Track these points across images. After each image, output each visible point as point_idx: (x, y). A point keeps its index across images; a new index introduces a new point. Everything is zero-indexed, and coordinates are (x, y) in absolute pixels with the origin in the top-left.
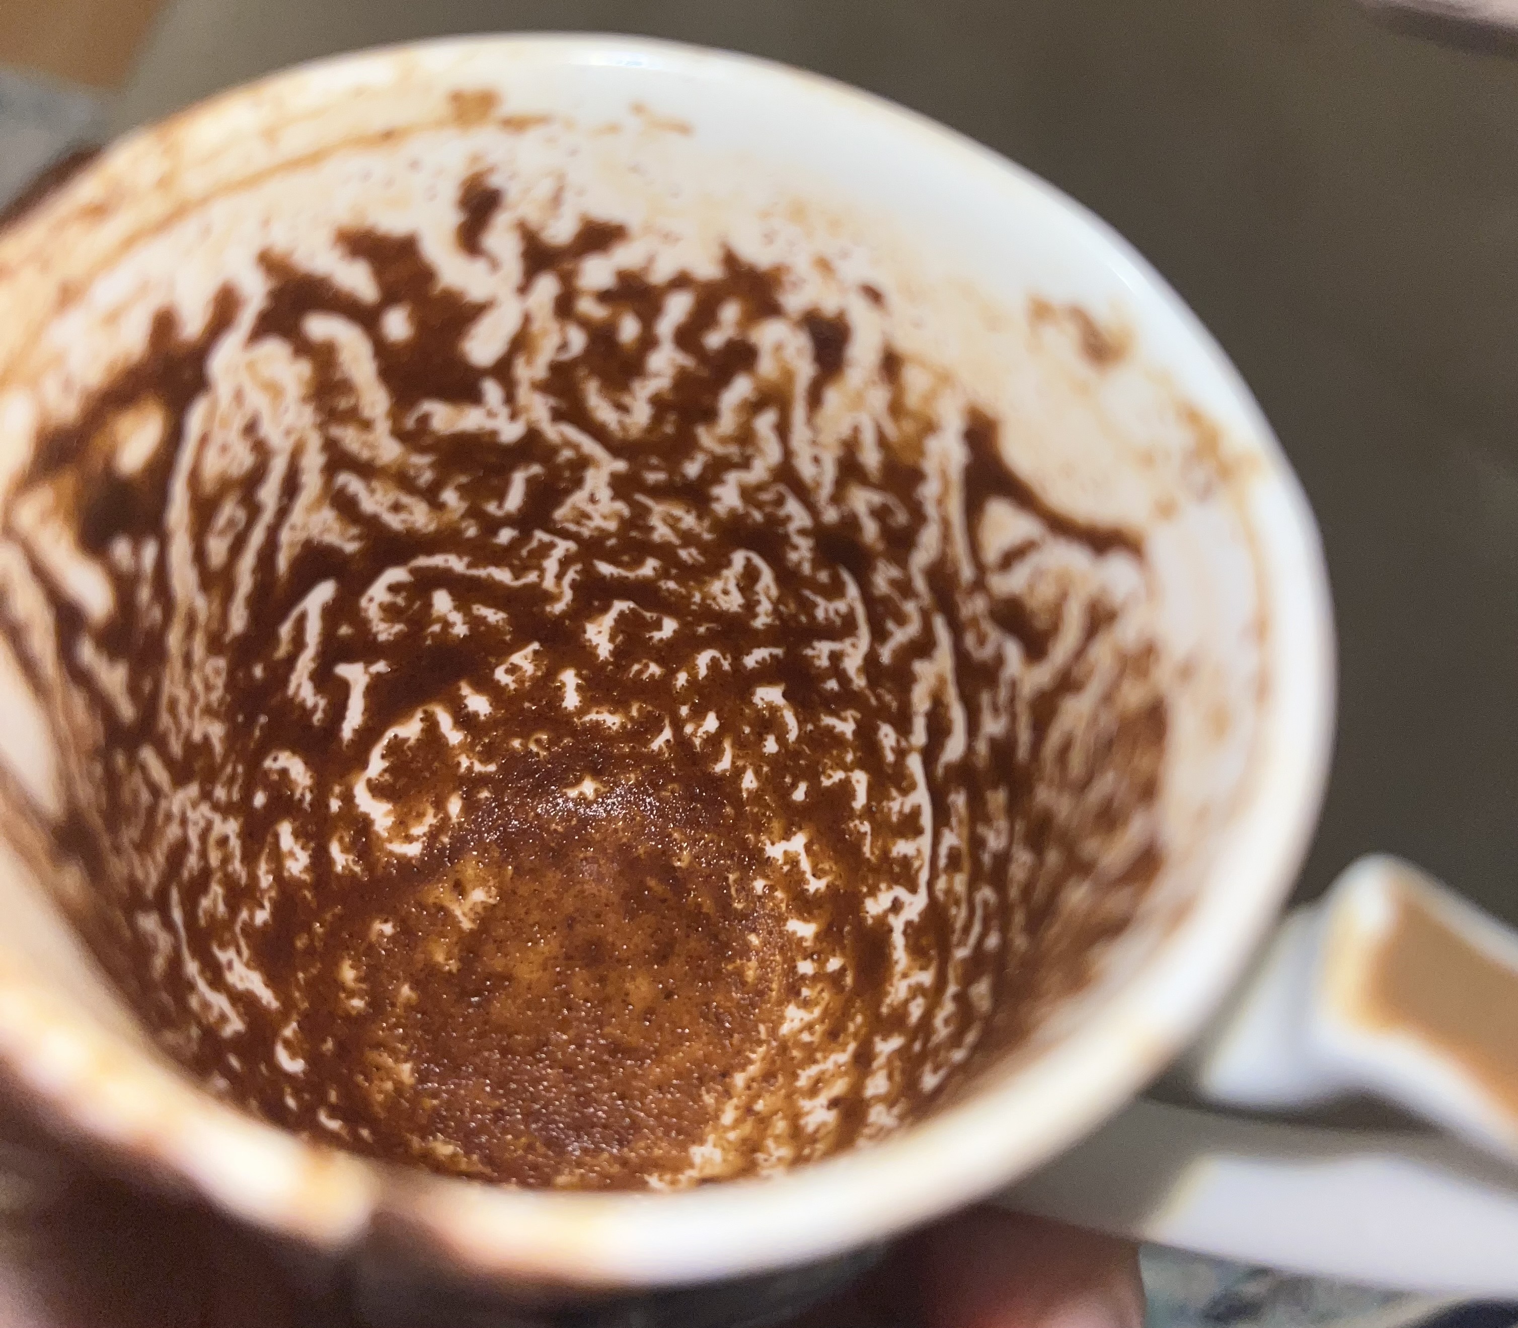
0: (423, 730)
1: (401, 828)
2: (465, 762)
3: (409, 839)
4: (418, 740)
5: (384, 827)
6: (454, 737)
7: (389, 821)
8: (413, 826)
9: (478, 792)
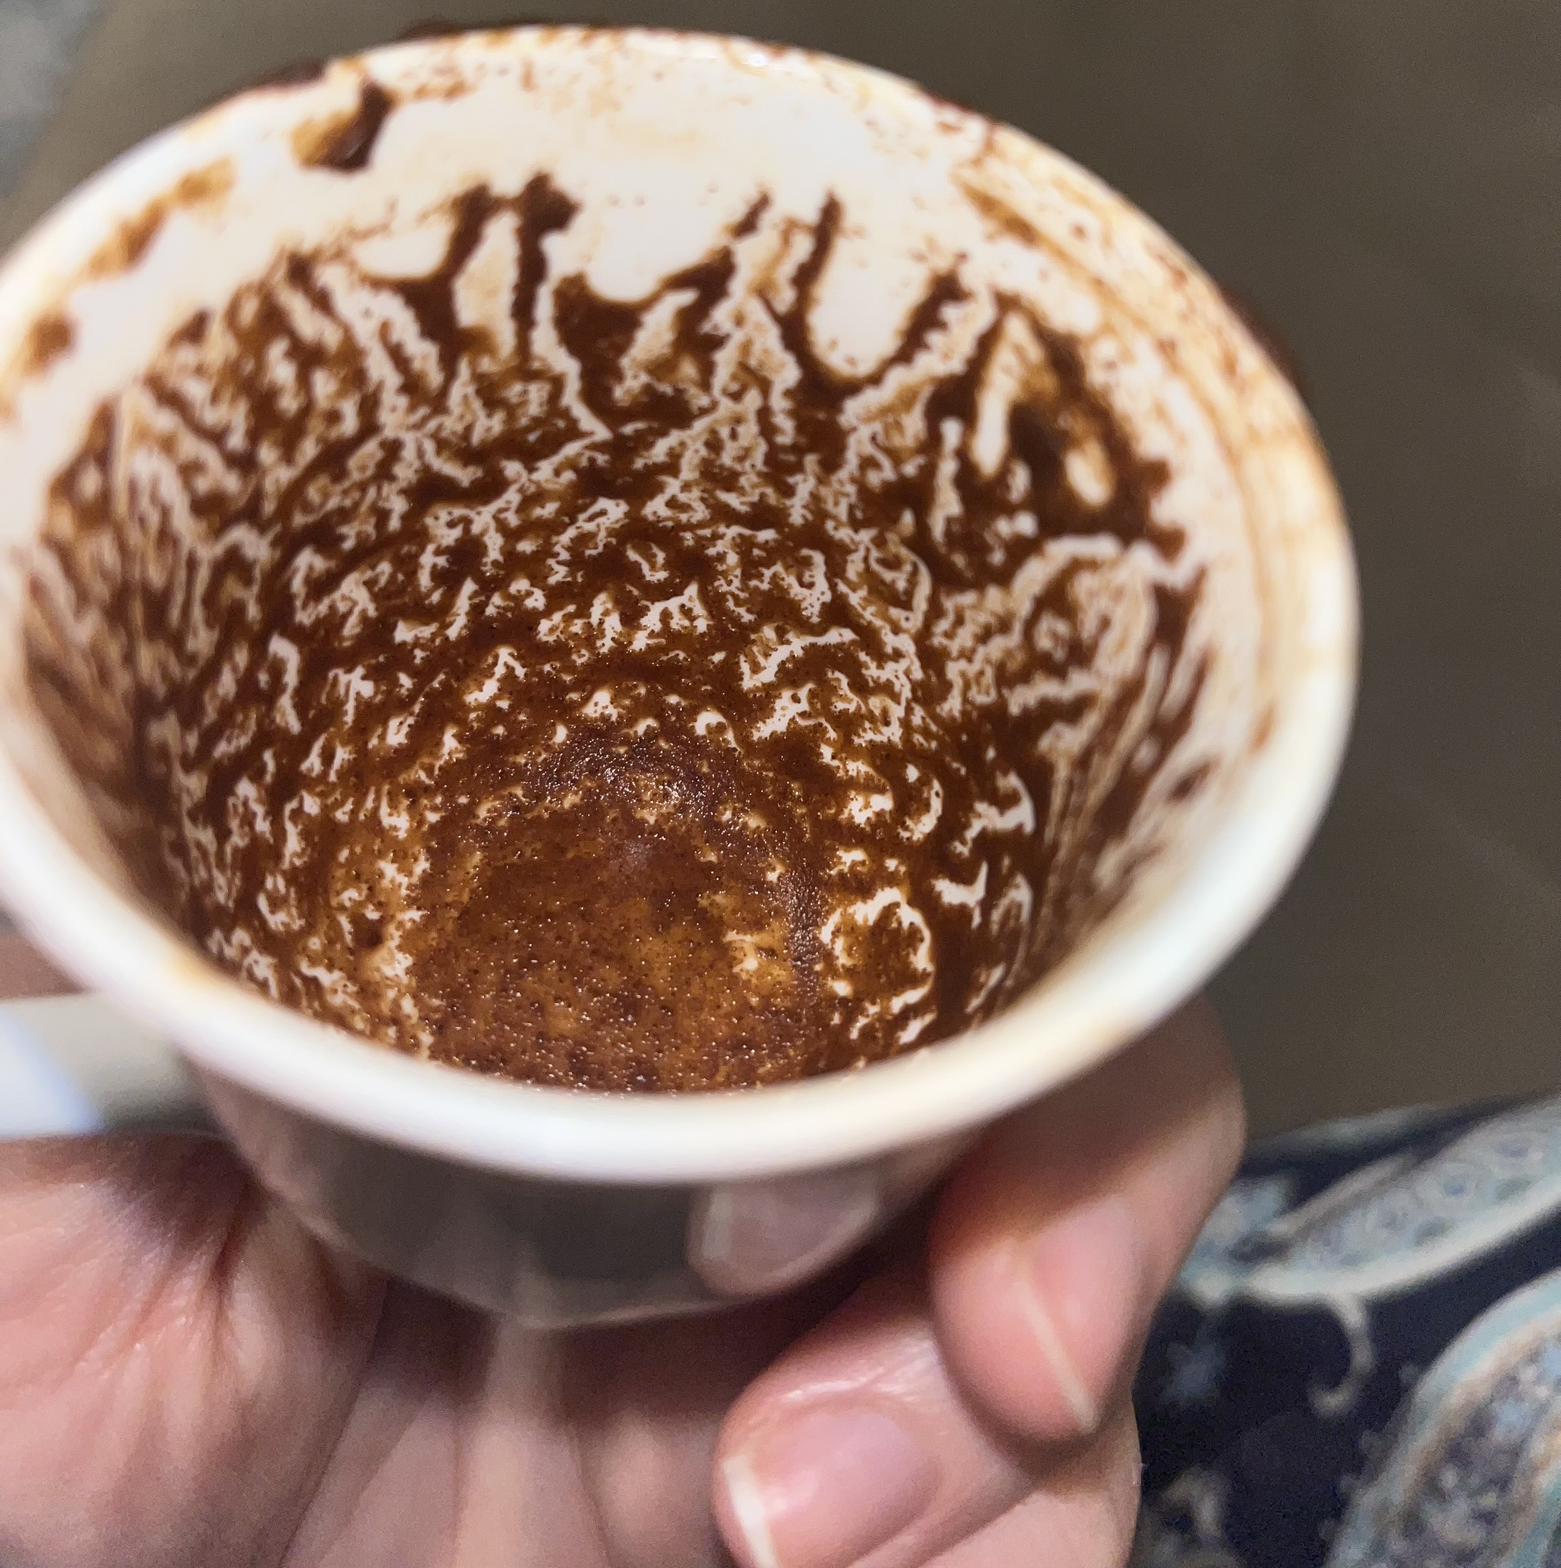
0: (915, 970)
1: (848, 929)
2: (873, 1010)
3: (836, 933)
4: (911, 963)
5: (857, 912)
6: (897, 1004)
7: (859, 919)
8: (846, 941)
9: (841, 1014)
